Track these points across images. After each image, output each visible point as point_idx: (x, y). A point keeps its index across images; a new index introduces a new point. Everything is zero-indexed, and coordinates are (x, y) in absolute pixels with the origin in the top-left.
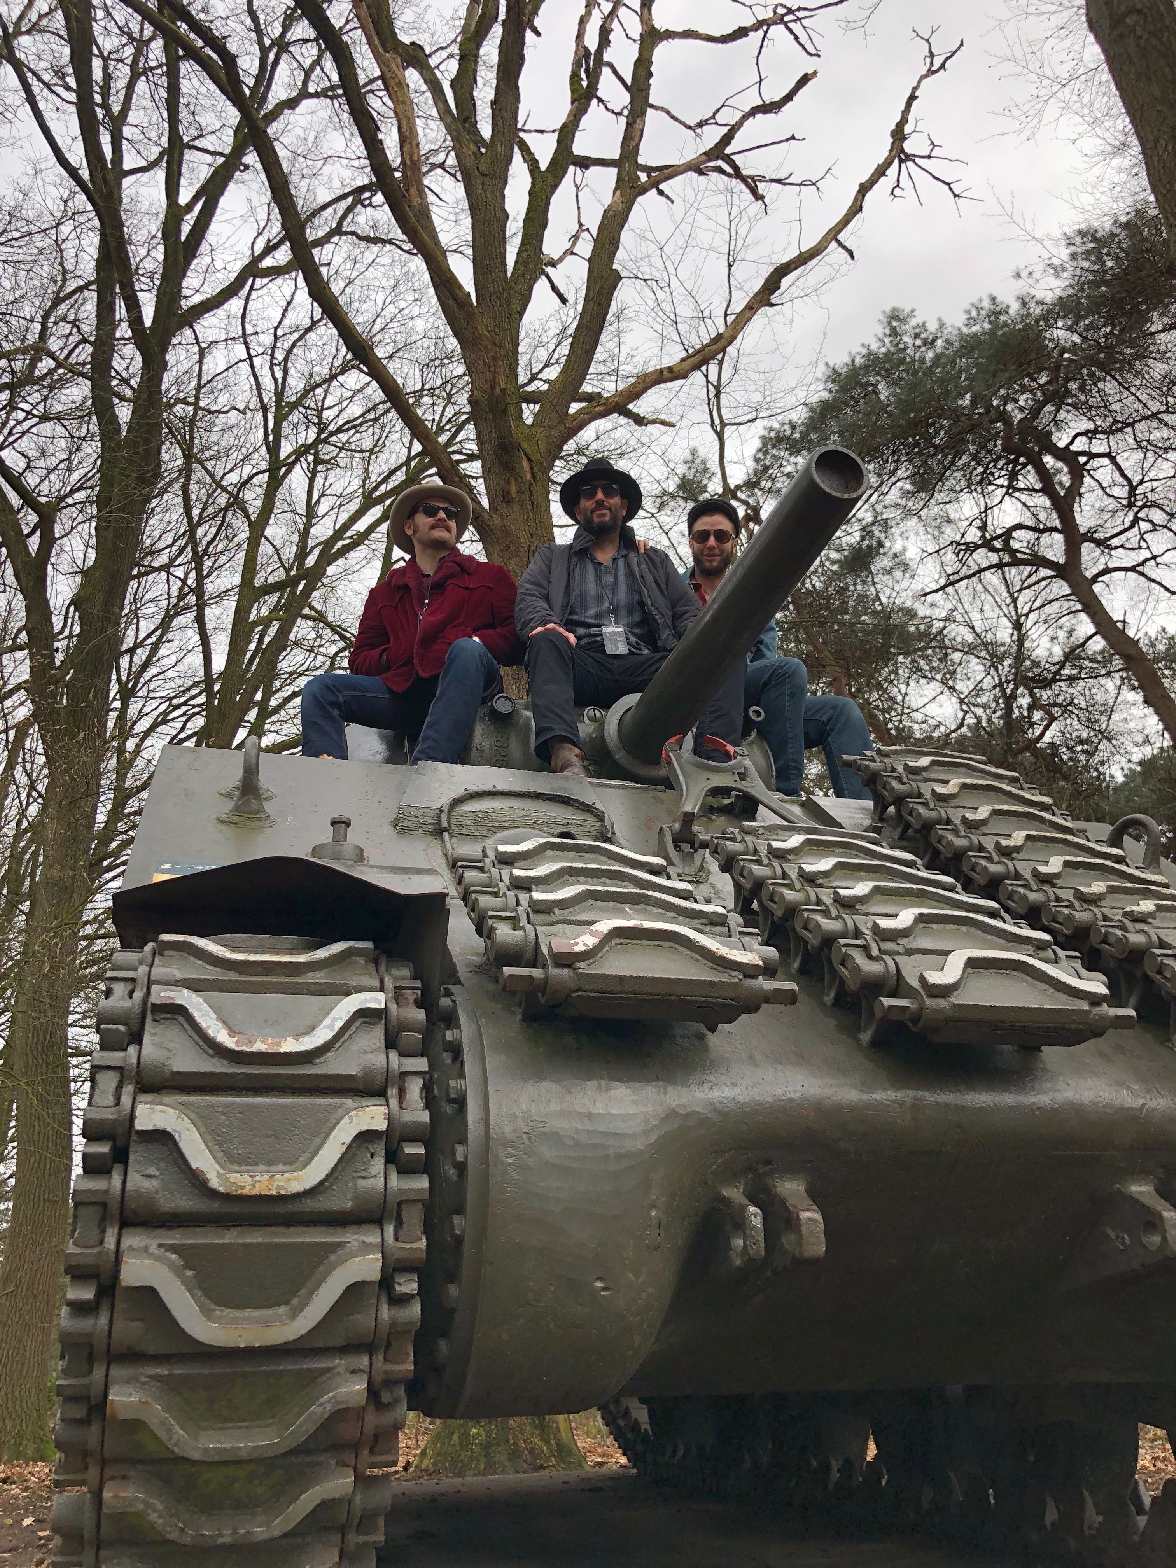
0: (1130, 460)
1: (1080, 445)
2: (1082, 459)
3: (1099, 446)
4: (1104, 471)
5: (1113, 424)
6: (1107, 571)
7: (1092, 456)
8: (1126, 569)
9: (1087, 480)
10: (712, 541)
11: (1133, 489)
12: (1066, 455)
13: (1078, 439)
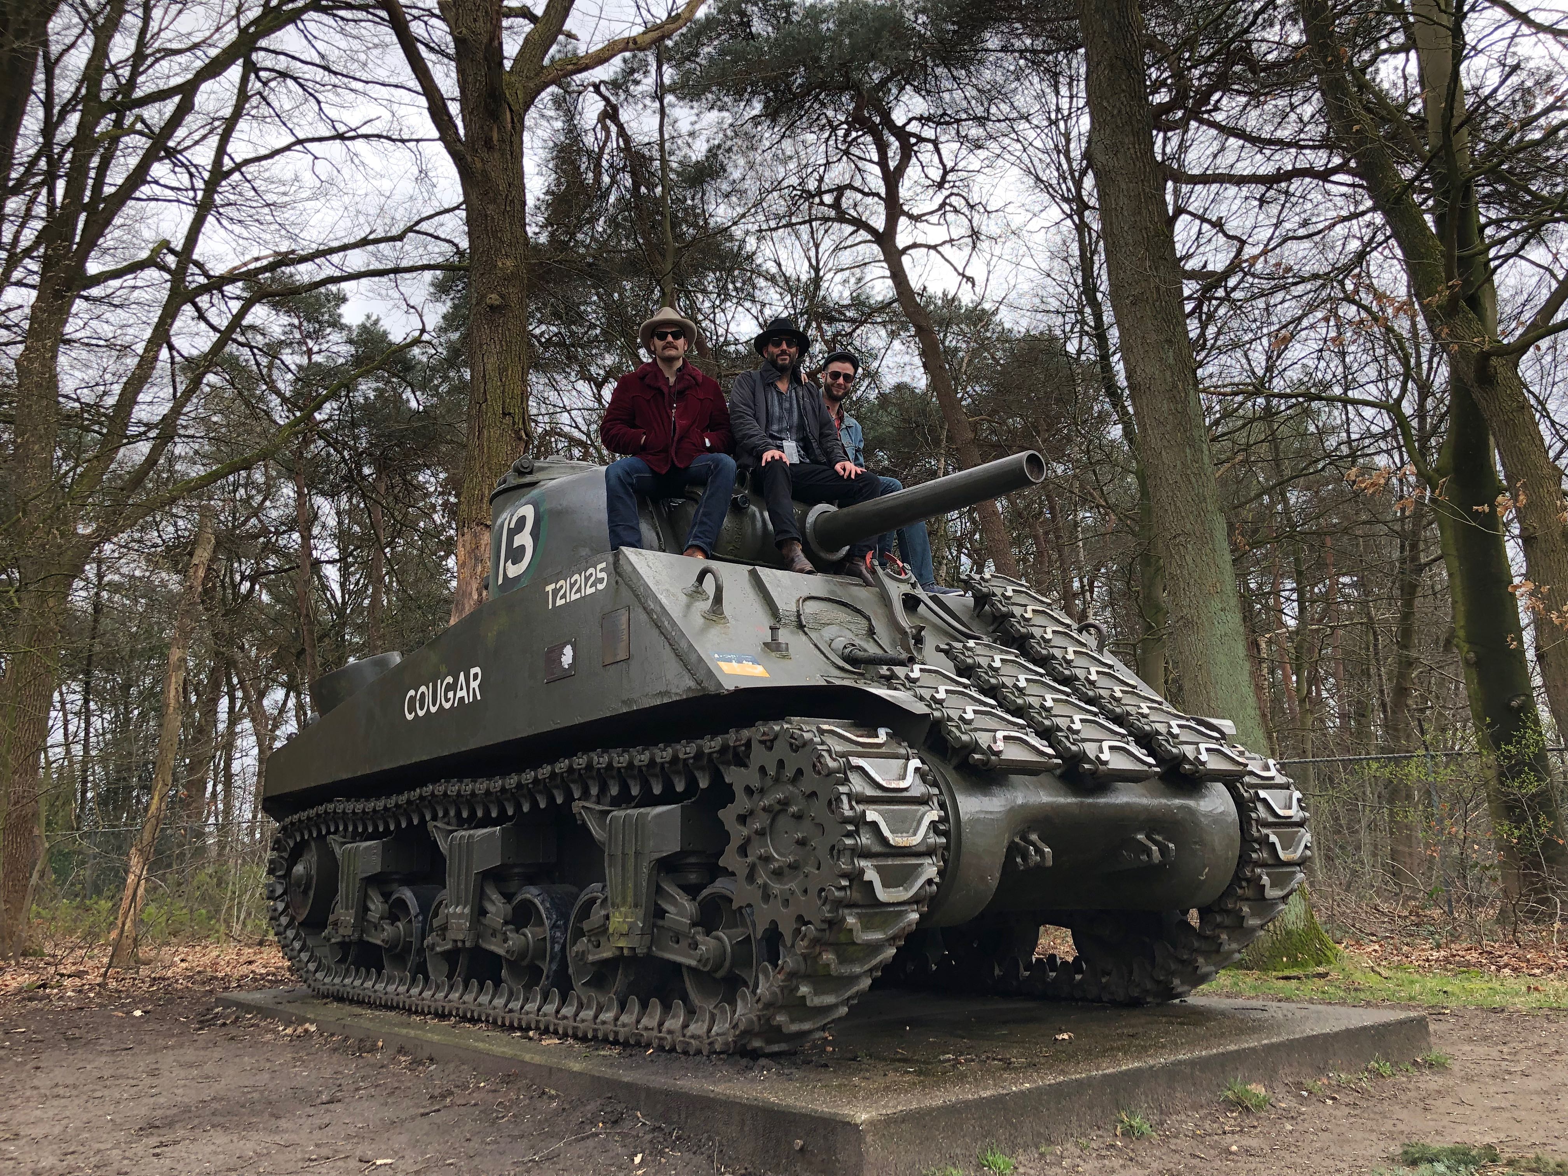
0: (949, 149)
1: (914, 127)
2: (913, 140)
3: (928, 132)
4: (926, 153)
5: (942, 116)
6: (915, 246)
7: (921, 139)
8: (929, 247)
9: (914, 160)
10: (841, 380)
11: (945, 173)
12: (901, 134)
13: (914, 123)
